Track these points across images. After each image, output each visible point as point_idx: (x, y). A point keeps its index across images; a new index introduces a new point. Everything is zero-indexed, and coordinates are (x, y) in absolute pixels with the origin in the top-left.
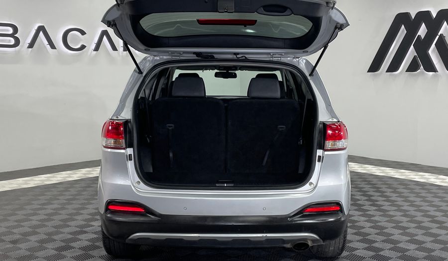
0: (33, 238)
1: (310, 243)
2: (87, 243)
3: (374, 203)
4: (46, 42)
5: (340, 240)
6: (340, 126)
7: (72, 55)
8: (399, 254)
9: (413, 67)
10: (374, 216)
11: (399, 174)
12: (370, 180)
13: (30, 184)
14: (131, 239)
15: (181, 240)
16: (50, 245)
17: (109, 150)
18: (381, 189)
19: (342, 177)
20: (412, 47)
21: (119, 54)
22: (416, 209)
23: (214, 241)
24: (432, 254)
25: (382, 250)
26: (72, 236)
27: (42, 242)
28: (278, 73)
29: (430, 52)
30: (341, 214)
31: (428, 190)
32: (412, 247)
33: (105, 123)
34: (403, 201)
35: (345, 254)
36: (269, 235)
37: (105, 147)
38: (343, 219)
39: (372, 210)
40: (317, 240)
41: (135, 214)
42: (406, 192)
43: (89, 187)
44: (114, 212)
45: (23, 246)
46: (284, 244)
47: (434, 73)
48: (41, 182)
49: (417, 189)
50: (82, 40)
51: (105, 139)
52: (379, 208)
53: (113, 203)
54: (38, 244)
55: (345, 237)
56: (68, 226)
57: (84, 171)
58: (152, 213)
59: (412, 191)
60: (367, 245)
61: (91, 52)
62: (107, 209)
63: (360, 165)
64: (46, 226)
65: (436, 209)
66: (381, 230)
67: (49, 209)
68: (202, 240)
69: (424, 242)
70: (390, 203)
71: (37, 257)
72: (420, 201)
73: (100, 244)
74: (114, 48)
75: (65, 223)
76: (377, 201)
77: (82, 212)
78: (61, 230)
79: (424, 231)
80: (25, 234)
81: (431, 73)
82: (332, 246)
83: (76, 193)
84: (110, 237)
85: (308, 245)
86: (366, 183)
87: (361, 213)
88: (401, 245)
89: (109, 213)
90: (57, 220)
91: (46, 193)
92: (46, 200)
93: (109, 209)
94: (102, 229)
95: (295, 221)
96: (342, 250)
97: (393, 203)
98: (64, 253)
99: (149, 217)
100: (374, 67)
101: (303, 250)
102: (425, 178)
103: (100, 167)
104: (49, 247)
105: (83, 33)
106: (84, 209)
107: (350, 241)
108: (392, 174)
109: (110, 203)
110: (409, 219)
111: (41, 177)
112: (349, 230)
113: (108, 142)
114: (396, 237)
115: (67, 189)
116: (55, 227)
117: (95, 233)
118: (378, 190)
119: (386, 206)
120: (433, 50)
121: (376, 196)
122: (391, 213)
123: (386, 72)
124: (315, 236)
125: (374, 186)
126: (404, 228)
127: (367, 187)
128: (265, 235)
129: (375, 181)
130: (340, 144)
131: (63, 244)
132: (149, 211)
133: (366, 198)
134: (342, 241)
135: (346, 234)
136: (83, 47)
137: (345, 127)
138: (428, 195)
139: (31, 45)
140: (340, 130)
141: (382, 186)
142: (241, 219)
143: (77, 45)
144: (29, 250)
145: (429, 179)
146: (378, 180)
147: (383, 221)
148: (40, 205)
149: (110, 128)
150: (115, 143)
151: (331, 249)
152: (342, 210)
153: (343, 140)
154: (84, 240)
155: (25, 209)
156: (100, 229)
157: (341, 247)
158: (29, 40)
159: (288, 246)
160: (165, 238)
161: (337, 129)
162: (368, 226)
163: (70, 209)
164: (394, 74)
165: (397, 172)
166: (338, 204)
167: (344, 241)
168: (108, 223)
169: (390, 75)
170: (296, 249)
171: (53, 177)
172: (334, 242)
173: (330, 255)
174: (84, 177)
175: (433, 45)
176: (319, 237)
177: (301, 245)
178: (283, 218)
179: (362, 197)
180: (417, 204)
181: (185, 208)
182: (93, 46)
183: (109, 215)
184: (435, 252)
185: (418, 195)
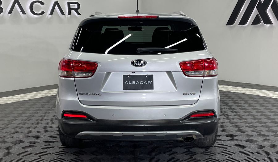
0: (15, 135)
1: (194, 137)
2: (49, 138)
3: (233, 111)
4: (19, 10)
5: (213, 135)
6: (213, 60)
7: (36, 18)
8: (252, 144)
9: (256, 21)
10: (233, 119)
11: (248, 91)
12: (230, 95)
13: (11, 100)
14: (78, 136)
15: (111, 136)
16: (26, 140)
17: (64, 78)
18: (237, 102)
19: (215, 94)
20: (255, 8)
21: (65, 16)
22: (261, 114)
23: (132, 136)
24: (274, 143)
25: (240, 141)
26: (39, 134)
27: (21, 137)
28: (169, 27)
29: (267, 11)
30: (214, 118)
31: (269, 101)
32: (260, 139)
33: (61, 61)
34: (252, 109)
35: (216, 144)
36: (168, 132)
37: (61, 76)
38: (216, 121)
39: (232, 116)
40: (200, 135)
41: (80, 119)
42: (254, 104)
43: (48, 102)
44: (67, 118)
45: (9, 140)
46: (178, 138)
47: (270, 25)
48: (18, 99)
49: (261, 101)
50: (42, 8)
51: (61, 71)
52: (237, 114)
53: (66, 112)
54: (18, 139)
55: (216, 133)
56: (37, 127)
57: (45, 92)
58: (92, 118)
59: (258, 102)
60: (230, 138)
61: (48, 16)
62: (63, 116)
63: (222, 86)
64: (22, 127)
65: (274, 114)
66: (239, 128)
67: (24, 116)
68: (124, 136)
69: (268, 136)
70: (243, 111)
71: (18, 148)
72: (263, 109)
73: (58, 139)
74: (63, 13)
75: (35, 125)
76: (235, 109)
77: (45, 118)
78: (33, 130)
79: (267, 129)
80: (10, 133)
81: (268, 25)
82: (208, 139)
83: (41, 106)
84: (64, 134)
85: (193, 139)
86: (227, 97)
87: (225, 117)
88: (252, 138)
89: (64, 119)
90: (29, 124)
91: (21, 106)
92: (21, 111)
93: (64, 116)
94: (59, 129)
95: (185, 123)
96: (215, 141)
97: (245, 110)
98: (35, 145)
99: (90, 121)
100: (231, 22)
101: (190, 141)
102: (266, 94)
103: (57, 89)
104: (25, 141)
105: (42, 3)
106: (46, 116)
107: (220, 136)
108: (244, 91)
109: (65, 112)
110: (256, 121)
111: (18, 96)
112: (219, 129)
113: (63, 73)
114: (249, 133)
115: (34, 104)
116: (28, 128)
117: (54, 132)
118: (235, 102)
119: (241, 112)
120: (270, 10)
121: (234, 106)
122: (244, 117)
123: (239, 25)
124: (198, 132)
125: (232, 99)
126: (254, 127)
127: (228, 100)
128: (165, 132)
129: (233, 96)
130: (213, 72)
131: (34, 139)
132: (89, 117)
133: (228, 107)
134: (214, 135)
135: (217, 131)
136: (43, 13)
137: (216, 61)
138: (269, 105)
139: (10, 12)
140: (213, 63)
141: (237, 99)
142: (149, 122)
143: (39, 11)
144: (12, 143)
145: (269, 94)
146: (235, 95)
147: (239, 122)
148: (18, 114)
149: (64, 64)
150: (67, 73)
151: (207, 141)
152: (215, 116)
153: (215, 70)
154: (47, 136)
155: (9, 117)
156: (58, 129)
157: (213, 139)
158: (9, 9)
159: (181, 139)
160: (100, 135)
161: (211, 62)
162: (230, 126)
163: (37, 116)
164: (244, 26)
165: (247, 90)
166: (213, 112)
167: (216, 135)
168: (64, 125)
169: (241, 27)
170: (186, 141)
171: (26, 96)
172: (209, 136)
173: (207, 145)
174: (45, 96)
175: (270, 7)
176: (201, 133)
177: (189, 139)
178: (177, 121)
179: (225, 107)
180: (262, 111)
181: (113, 115)
182: (49, 12)
183: (64, 120)
184: (276, 142)
185: (262, 105)
